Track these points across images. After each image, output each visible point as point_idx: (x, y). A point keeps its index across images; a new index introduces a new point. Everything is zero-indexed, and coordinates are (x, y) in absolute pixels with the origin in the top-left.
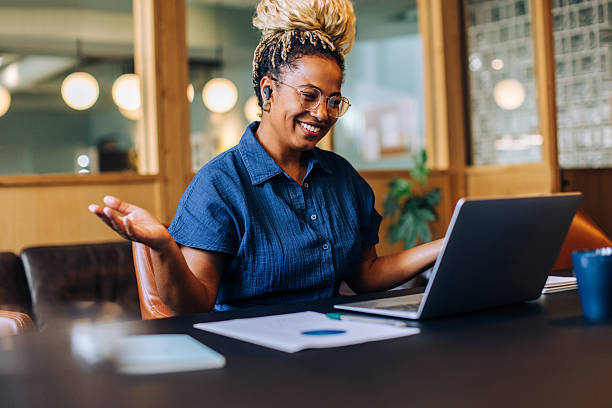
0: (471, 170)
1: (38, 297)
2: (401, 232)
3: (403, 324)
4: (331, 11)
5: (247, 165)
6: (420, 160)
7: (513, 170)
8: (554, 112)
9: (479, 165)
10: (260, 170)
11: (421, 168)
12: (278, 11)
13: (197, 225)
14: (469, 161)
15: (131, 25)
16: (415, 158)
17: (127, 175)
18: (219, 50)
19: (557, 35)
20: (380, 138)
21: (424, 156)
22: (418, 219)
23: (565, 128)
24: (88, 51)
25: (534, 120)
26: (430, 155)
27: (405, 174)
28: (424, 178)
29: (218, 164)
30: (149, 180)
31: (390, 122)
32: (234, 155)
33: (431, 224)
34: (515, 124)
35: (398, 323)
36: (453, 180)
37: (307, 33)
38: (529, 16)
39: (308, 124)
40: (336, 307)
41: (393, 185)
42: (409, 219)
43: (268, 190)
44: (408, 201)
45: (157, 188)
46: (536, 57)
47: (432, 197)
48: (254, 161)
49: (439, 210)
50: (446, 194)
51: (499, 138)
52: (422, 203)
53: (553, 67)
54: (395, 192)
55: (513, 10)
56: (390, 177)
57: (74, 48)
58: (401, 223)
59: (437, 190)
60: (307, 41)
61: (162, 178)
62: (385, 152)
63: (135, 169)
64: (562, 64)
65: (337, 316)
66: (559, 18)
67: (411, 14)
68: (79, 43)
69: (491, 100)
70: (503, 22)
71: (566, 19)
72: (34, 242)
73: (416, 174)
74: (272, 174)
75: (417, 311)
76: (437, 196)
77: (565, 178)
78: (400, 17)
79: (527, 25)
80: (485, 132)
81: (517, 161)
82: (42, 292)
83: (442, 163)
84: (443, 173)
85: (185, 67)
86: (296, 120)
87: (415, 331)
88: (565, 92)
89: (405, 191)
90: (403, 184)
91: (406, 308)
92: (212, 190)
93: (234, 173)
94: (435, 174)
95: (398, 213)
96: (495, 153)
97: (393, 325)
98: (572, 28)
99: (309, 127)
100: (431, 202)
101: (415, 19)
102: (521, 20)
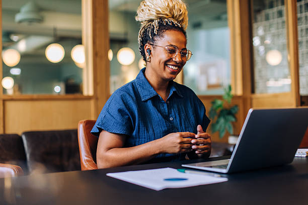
0: (254, 96)
1: (30, 157)
2: (218, 127)
3: (219, 175)
4: (176, 7)
5: (139, 91)
6: (227, 90)
7: (276, 96)
8: (297, 67)
9: (258, 94)
10: (146, 93)
11: (228, 94)
12: (149, 10)
13: (114, 120)
14: (253, 91)
15: (80, 21)
16: (225, 89)
17: (77, 95)
18: (126, 34)
19: (299, 28)
20: (207, 79)
21: (230, 88)
22: (226, 120)
23: (303, 75)
24: (59, 33)
25: (286, 71)
26: (233, 87)
27: (220, 97)
28: (230, 100)
29: (125, 89)
30: (89, 98)
31: (212, 71)
32: (133, 85)
33: (233, 123)
34: (277, 72)
35: (216, 175)
36: (245, 100)
37: (166, 20)
38: (284, 18)
39: (172, 65)
40: (183, 165)
41: (214, 103)
42: (222, 121)
43: (150, 104)
44: (222, 111)
45: (92, 103)
46: (288, 39)
47: (234, 109)
48: (143, 88)
49: (237, 116)
50: (241, 108)
51: (268, 80)
52: (228, 112)
53: (297, 44)
54: (215, 107)
55: (276, 15)
56: (213, 99)
57: (52, 32)
58: (217, 122)
59: (237, 106)
60: (167, 23)
61: (95, 97)
62: (210, 87)
63: (82, 93)
64: (301, 42)
65: (183, 170)
66: (300, 19)
67: (224, 16)
68: (55, 30)
69: (264, 61)
70: (271, 21)
71: (304, 19)
72: (28, 129)
73: (226, 97)
74: (152, 96)
75: (226, 168)
76: (236, 109)
77: (303, 100)
78: (218, 18)
79: (283, 22)
80: (261, 77)
81: (277, 91)
82: (32, 155)
83: (239, 91)
84: (239, 97)
85: (108, 42)
86: (166, 64)
87: (225, 179)
88: (303, 57)
89: (220, 106)
90: (219, 102)
91: (220, 167)
92: (121, 103)
93: (133, 95)
94: (235, 97)
95: (216, 117)
96: (266, 87)
97: (213, 176)
98: (306, 24)
99: (172, 67)
100: (233, 112)
101: (226, 19)
102: (280, 20)
